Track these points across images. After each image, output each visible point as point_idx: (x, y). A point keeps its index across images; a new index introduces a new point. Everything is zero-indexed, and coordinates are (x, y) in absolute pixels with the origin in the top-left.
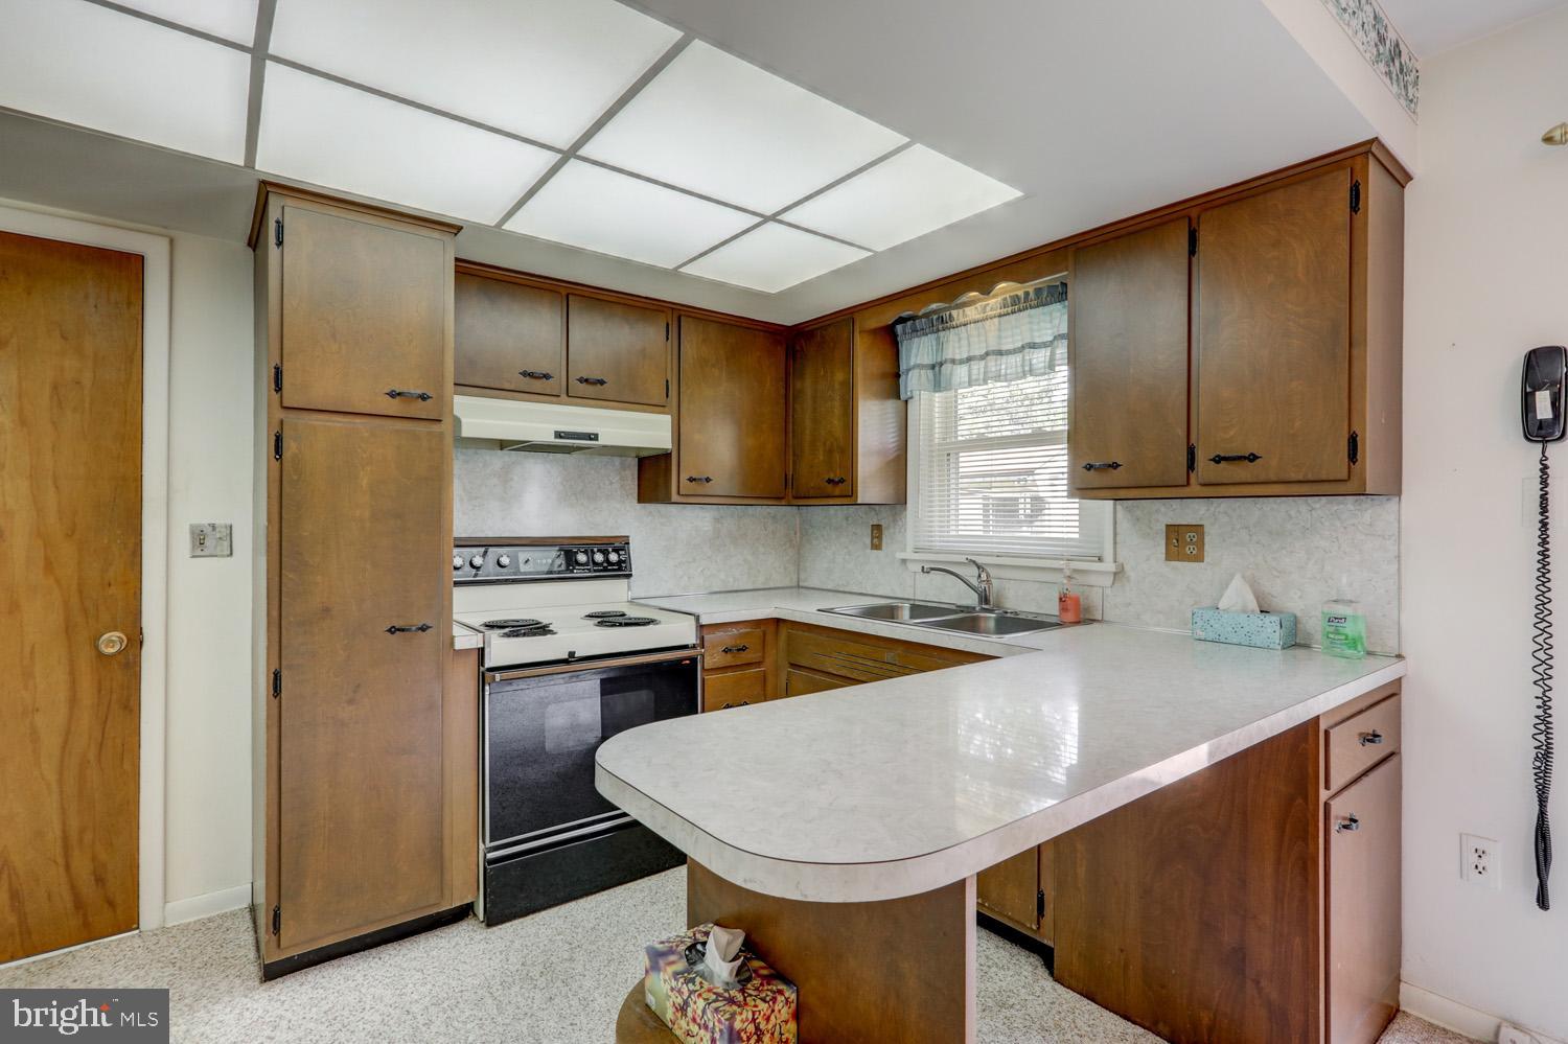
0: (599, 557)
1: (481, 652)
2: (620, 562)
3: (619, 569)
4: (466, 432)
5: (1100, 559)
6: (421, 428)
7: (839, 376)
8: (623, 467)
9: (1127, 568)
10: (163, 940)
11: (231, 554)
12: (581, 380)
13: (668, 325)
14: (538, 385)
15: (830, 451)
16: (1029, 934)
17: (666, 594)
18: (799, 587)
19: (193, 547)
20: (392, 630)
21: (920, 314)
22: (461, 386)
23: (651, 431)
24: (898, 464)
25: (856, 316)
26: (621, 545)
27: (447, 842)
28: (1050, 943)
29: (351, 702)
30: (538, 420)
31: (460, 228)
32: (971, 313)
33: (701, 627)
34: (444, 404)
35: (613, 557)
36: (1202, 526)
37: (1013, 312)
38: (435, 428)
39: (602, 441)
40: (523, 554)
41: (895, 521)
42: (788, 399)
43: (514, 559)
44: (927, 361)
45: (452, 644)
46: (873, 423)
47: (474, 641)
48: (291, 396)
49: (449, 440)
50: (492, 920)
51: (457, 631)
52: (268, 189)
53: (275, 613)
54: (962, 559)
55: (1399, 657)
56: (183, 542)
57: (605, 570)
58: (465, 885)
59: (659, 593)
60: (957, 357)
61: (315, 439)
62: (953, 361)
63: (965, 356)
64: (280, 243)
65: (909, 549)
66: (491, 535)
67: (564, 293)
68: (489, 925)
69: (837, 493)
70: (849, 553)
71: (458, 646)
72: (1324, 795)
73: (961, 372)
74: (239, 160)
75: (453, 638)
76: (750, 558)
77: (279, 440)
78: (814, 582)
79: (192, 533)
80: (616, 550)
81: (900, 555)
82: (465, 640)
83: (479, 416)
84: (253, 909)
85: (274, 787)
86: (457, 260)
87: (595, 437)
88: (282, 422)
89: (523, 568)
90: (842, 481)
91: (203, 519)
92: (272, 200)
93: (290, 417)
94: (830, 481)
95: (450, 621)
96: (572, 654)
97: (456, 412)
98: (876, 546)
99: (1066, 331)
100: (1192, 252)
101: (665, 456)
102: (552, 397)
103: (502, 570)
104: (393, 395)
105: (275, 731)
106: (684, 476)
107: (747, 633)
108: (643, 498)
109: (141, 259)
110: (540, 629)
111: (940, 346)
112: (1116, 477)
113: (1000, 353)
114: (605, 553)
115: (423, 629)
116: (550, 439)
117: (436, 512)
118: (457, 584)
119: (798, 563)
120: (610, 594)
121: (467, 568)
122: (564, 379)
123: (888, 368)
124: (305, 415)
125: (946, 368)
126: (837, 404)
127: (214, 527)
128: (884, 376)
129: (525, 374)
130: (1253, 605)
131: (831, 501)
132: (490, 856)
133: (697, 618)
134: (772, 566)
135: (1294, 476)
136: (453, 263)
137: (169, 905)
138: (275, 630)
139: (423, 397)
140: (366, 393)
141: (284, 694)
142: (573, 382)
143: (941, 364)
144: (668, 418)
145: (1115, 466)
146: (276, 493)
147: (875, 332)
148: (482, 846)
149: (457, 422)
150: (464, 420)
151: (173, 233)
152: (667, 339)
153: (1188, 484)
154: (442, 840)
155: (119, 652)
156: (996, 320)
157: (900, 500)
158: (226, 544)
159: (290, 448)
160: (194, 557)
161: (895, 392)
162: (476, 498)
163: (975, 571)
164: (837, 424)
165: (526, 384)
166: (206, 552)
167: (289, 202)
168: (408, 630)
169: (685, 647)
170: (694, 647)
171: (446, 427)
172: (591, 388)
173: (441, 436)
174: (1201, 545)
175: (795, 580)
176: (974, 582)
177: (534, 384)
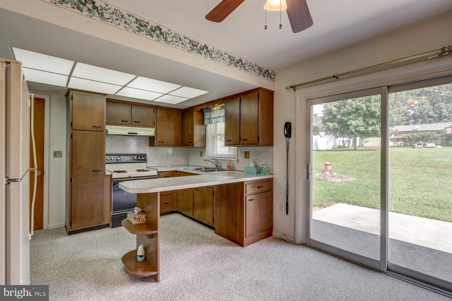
0: (139, 158)
1: (111, 175)
2: (144, 159)
3: (145, 161)
4: (109, 133)
5: (235, 158)
6: (99, 133)
7: (191, 120)
8: (146, 139)
9: (239, 160)
10: (48, 231)
11: (61, 157)
12: (134, 122)
13: (154, 110)
14: (125, 123)
15: (189, 136)
16: (212, 226)
17: (156, 166)
18: (188, 165)
19: (54, 156)
20: (93, 171)
21: (209, 107)
22: (108, 124)
23: (150, 132)
24: (204, 139)
25: (194, 108)
26: (145, 155)
27: (104, 212)
28: (214, 227)
29: (85, 184)
30: (124, 130)
31: (107, 95)
32: (215, 108)
33: (158, 172)
34: (104, 127)
35: (143, 158)
36: (249, 152)
37: (222, 109)
38: (102, 133)
39: (138, 134)
40: (122, 157)
41: (204, 151)
42: (182, 124)
43: (121, 159)
44: (208, 118)
45: (105, 174)
46: (197, 130)
47: (110, 173)
48: (74, 127)
49: (105, 134)
50: (113, 227)
51: (106, 171)
52: (69, 90)
53: (71, 167)
54: (212, 158)
55: (273, 174)
56: (52, 154)
57: (141, 161)
58: (107, 221)
59: (154, 166)
60: (213, 117)
61: (78, 136)
62: (212, 118)
63: (214, 117)
64: (72, 99)
65: (206, 156)
66: (116, 153)
67: (131, 104)
68: (112, 228)
69: (190, 145)
70: (197, 158)
71: (106, 174)
72: (245, 195)
73: (213, 120)
74: (65, 86)
75: (105, 173)
76: (176, 159)
77: (72, 136)
78: (190, 164)
79: (54, 153)
80: (144, 157)
81: (205, 158)
82: (108, 173)
83: (112, 130)
84: (66, 227)
85: (71, 199)
86: (106, 98)
87: (137, 134)
88: (72, 132)
89: (123, 160)
90: (191, 142)
91: (56, 150)
92: (71, 91)
93: (74, 131)
94: (189, 142)
95: (105, 170)
96: (130, 176)
97: (106, 128)
98: (201, 156)
99: (224, 115)
100: (240, 102)
101: (153, 137)
102: (128, 125)
103: (112, 161)
104: (94, 127)
105: (71, 189)
106: (158, 141)
107: (169, 174)
108: (150, 146)
109: (44, 100)
110: (124, 172)
111: (210, 115)
112: (231, 142)
113: (220, 117)
114: (141, 157)
115: (100, 171)
116: (127, 134)
117: (102, 148)
118: (106, 163)
119: (188, 160)
120: (143, 166)
121: (110, 160)
122: (131, 122)
123: (202, 118)
124: (77, 131)
125: (211, 119)
126: (190, 126)
127: (58, 151)
128: (200, 120)
129: (122, 121)
130: (254, 166)
131: (190, 146)
132: (113, 214)
133: (158, 170)
134: (181, 160)
135: (252, 143)
136: (106, 99)
137: (49, 225)
138: (71, 170)
139: (100, 127)
140: (89, 126)
141: (72, 182)
142: (133, 122)
143: (210, 118)
144: (154, 129)
145: (230, 141)
146: (71, 145)
147: (198, 111)
148: (111, 213)
149: (107, 131)
150: (108, 131)
151: (50, 94)
152: (154, 113)
153: (240, 144)
154: (103, 211)
155: (40, 175)
156: (219, 110)
157: (204, 146)
158: (60, 155)
159: (74, 137)
160: (54, 157)
161: (203, 124)
162: (112, 146)
163: (215, 161)
164: (190, 130)
165: (122, 123)
166: (56, 156)
167: (74, 92)
168: (97, 171)
169: (156, 176)
170: (157, 176)
171: (105, 132)
172: (137, 123)
173: (103, 134)
174: (249, 155)
175: (187, 163)
176: (215, 163)
177: (124, 123)
